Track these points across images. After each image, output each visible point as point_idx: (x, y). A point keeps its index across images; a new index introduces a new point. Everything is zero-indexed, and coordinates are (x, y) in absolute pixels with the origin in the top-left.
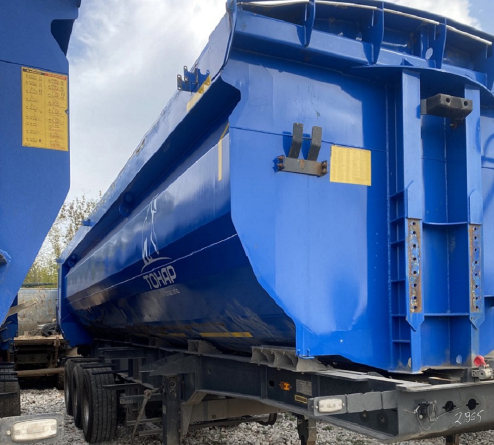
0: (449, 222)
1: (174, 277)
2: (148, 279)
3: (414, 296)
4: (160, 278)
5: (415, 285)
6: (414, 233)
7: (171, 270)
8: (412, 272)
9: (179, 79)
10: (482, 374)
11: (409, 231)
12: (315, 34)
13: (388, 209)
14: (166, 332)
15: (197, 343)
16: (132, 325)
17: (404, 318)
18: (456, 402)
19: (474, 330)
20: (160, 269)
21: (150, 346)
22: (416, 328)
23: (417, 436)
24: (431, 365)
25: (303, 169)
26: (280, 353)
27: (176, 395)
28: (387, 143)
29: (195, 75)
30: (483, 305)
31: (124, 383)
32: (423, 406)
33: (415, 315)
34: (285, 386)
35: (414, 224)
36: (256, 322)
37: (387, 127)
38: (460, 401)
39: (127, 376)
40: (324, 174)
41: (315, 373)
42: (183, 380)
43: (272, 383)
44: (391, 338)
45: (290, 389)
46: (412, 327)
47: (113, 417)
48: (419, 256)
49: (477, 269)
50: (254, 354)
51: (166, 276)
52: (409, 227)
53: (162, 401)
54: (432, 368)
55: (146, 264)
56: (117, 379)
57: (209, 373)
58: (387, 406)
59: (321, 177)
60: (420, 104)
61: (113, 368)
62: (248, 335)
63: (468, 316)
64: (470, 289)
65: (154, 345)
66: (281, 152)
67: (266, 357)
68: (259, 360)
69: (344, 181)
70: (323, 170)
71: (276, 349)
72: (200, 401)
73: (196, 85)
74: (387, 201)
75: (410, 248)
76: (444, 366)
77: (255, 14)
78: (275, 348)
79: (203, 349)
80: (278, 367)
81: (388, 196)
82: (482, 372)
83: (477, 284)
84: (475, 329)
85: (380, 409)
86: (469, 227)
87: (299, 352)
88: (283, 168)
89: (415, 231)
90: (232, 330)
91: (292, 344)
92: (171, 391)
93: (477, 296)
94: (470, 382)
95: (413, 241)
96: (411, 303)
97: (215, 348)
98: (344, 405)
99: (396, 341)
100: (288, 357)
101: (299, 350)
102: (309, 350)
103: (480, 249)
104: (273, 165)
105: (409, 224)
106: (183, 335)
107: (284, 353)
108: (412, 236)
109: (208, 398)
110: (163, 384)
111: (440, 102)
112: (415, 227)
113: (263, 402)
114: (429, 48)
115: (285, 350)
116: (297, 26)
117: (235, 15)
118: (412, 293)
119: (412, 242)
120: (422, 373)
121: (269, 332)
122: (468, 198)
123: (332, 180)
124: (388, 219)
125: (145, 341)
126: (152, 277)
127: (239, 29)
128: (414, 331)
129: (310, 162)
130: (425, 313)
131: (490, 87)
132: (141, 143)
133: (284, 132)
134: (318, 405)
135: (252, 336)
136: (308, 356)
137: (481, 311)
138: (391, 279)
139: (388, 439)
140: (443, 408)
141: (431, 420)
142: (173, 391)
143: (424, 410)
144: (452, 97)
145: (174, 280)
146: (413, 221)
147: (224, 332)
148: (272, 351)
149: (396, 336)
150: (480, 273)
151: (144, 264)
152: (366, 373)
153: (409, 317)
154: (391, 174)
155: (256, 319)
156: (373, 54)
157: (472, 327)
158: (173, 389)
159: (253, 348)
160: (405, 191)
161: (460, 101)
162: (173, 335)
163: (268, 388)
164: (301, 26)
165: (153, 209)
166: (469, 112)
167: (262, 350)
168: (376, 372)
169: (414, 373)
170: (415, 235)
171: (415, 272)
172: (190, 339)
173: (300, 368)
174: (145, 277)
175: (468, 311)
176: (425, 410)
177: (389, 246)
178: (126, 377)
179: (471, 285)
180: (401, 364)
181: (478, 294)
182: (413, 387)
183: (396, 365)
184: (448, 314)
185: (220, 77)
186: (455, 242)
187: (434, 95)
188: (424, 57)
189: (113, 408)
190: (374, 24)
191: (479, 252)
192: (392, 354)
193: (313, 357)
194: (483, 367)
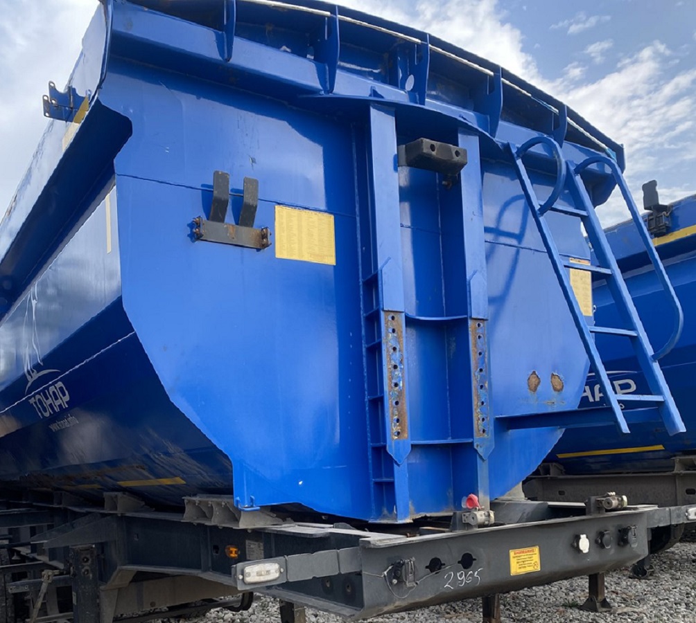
0: (447, 316)
1: (67, 398)
2: (35, 403)
3: (396, 417)
4: (50, 401)
5: (397, 403)
6: (394, 331)
7: (61, 389)
8: (393, 385)
9: (46, 102)
10: (473, 518)
11: (387, 328)
12: (238, 42)
13: (361, 297)
14: (74, 483)
15: (116, 496)
16: (26, 475)
17: (384, 447)
18: (443, 558)
19: (481, 461)
20: (47, 388)
21: (55, 506)
22: (400, 461)
23: (391, 607)
24: (427, 512)
25: (233, 238)
26: (219, 504)
27: (91, 575)
28: (357, 206)
29: (68, 96)
30: (491, 428)
31: (25, 562)
32: (397, 566)
33: (397, 443)
34: (231, 552)
35: (393, 318)
36: (183, 460)
37: (356, 184)
38: (450, 557)
39: (29, 551)
40: (265, 246)
41: (264, 529)
42: (103, 552)
43: (216, 548)
44: (371, 476)
45: (239, 555)
46: (396, 462)
47: (10, 614)
48: (401, 362)
49: (483, 379)
50: (188, 509)
51: (56, 399)
52: (387, 323)
53: (71, 587)
54: (428, 515)
55: (31, 381)
56: (15, 558)
57: (136, 539)
58: (346, 569)
59: (262, 250)
60: (396, 153)
61: (10, 540)
62: (179, 481)
63: (472, 444)
64: (474, 407)
65: (61, 504)
66: (198, 212)
67: (204, 513)
68: (195, 518)
69: (295, 257)
70: (264, 241)
71: (214, 500)
72: (128, 582)
73: (71, 112)
74: (359, 286)
75: (388, 351)
76: (447, 512)
77: (146, 9)
78: (214, 497)
79: (123, 505)
80: (218, 525)
81: (361, 280)
82: (474, 516)
83: (483, 400)
84: (483, 460)
85: (337, 573)
86: (470, 322)
87: (237, 501)
88: (202, 236)
89: (395, 328)
90: (158, 476)
91: (229, 491)
92: (83, 570)
93: (484, 416)
94: (460, 530)
95: (392, 341)
96: (392, 428)
97: (143, 503)
98: (282, 570)
99: (378, 480)
100: (229, 509)
101: (238, 498)
102: (253, 497)
103: (487, 353)
104: (188, 231)
105: (385, 319)
106: (96, 486)
107: (223, 504)
108: (390, 335)
109: (140, 577)
110: (71, 561)
111: (423, 149)
112: (394, 323)
113: (205, 578)
114: (410, 75)
115: (224, 500)
116: (215, 32)
117: (110, 8)
118: (393, 414)
119: (392, 343)
120: (412, 521)
121: (205, 474)
122: (467, 283)
123: (278, 255)
124: (362, 312)
125: (48, 497)
126: (39, 400)
127: (121, 29)
128: (398, 465)
129: (244, 230)
130: (412, 440)
131: (493, 133)
132: (13, 200)
133: (203, 185)
134: (243, 574)
135: (184, 482)
136: (252, 506)
137: (489, 436)
138: (369, 395)
139: (354, 615)
140: (427, 567)
141: (408, 585)
142: (87, 570)
143: (397, 571)
144: (439, 143)
145: (67, 402)
146: (392, 314)
147: (149, 478)
148: (210, 503)
149: (378, 473)
150: (486, 385)
151: (28, 382)
152: (332, 526)
153: (390, 446)
154: (364, 248)
155: (182, 457)
156: (328, 79)
157: (478, 459)
158: (87, 568)
159: (186, 499)
160: (379, 272)
161: (450, 150)
162: (84, 487)
163: (212, 556)
164: (220, 32)
165: (34, 298)
166: (462, 165)
167: (197, 502)
168: (346, 522)
169: (400, 522)
170: (395, 335)
171: (396, 385)
172: (107, 491)
173: (244, 524)
174: (32, 401)
175: (472, 436)
176: (399, 572)
177: (364, 350)
178: (27, 554)
179: (475, 402)
180: (385, 512)
181: (485, 414)
182: (380, 540)
183: (380, 514)
184: (449, 441)
185: (98, 100)
186: (455, 344)
187: (416, 139)
188: (403, 88)
189: (7, 601)
190: (328, 37)
191: (484, 357)
192: (373, 498)
193: (259, 508)
194: (476, 509)
